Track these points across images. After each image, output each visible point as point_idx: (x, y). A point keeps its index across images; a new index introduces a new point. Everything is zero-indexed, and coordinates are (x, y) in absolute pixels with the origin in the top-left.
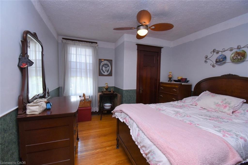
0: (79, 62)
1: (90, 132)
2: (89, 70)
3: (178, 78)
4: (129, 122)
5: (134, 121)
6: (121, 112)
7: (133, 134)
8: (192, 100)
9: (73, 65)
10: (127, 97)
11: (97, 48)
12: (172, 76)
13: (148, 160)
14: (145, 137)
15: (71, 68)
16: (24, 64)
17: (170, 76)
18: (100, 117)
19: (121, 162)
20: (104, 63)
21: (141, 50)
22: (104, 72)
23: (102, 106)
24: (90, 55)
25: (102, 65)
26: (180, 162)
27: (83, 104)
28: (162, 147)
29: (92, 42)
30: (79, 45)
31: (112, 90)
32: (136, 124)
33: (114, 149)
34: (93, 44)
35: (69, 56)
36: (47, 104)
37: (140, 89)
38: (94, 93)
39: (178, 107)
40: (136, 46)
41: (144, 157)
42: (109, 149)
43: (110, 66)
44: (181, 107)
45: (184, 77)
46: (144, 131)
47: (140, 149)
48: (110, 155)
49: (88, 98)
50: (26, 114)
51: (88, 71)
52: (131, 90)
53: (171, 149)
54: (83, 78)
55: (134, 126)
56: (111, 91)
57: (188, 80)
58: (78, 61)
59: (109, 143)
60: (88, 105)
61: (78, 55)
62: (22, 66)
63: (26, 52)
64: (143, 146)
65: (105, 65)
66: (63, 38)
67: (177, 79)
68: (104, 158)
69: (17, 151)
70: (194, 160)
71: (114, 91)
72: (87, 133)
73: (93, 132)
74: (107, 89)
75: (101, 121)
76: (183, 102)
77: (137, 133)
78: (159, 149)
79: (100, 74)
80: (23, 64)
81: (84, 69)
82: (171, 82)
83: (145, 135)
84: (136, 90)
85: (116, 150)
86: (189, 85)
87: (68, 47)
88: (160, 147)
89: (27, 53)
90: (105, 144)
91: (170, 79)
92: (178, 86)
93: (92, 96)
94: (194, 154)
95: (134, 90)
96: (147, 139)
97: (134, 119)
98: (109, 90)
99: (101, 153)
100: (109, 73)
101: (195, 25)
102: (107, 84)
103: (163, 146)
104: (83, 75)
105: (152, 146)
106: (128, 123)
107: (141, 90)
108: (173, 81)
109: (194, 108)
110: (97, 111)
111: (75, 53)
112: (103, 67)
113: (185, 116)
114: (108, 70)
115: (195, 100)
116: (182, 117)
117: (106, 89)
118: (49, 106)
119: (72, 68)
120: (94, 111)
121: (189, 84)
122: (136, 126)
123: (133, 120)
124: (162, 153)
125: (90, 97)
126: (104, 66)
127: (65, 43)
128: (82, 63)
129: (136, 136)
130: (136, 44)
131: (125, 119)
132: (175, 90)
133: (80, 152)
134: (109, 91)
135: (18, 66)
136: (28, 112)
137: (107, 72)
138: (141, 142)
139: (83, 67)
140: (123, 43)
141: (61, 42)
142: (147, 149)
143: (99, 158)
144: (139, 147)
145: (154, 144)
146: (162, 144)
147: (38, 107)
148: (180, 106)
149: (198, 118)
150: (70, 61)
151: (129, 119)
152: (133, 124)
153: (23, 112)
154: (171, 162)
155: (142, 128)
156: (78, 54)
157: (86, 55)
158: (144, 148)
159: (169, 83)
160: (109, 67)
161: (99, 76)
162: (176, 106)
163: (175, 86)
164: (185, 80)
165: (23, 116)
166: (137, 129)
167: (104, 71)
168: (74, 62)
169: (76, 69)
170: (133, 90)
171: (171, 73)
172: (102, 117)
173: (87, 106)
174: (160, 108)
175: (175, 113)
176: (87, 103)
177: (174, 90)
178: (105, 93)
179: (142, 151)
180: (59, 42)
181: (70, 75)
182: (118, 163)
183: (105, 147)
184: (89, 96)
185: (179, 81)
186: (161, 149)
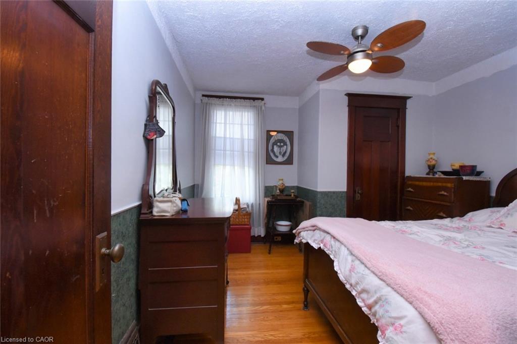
0: (230, 138)
1: (250, 272)
2: (248, 152)
3: (452, 166)
4: (332, 248)
5: (342, 243)
6: (314, 230)
7: (340, 269)
8: (490, 216)
9: (218, 145)
10: (326, 208)
11: (263, 108)
12: (436, 161)
13: (374, 318)
14: (367, 272)
15: (215, 150)
16: (152, 134)
17: (431, 162)
18: (268, 247)
19: (313, 336)
20: (276, 139)
21: (356, 107)
22: (277, 157)
23: (271, 226)
24: (249, 123)
25: (273, 143)
26: (447, 318)
27: (236, 218)
28: (406, 288)
29: (254, 99)
30: (230, 105)
31: (293, 192)
32: (348, 249)
33: (299, 310)
34: (257, 103)
35: (213, 126)
36: (183, 202)
37: (355, 191)
38: (256, 200)
39: (452, 230)
40: (347, 98)
41: (366, 313)
42: (286, 308)
43: (288, 143)
44: (459, 230)
45: (468, 163)
46: (365, 261)
47: (356, 298)
48: (290, 319)
49: (246, 206)
50: (152, 215)
51: (246, 154)
52: (334, 192)
53: (426, 293)
54: (236, 168)
55: (342, 253)
56: (291, 195)
57: (478, 169)
58: (228, 136)
59: (288, 298)
60: (245, 221)
61: (228, 125)
62: (149, 137)
63: (154, 115)
64: (364, 291)
65: (279, 142)
66: (203, 96)
67: (449, 169)
68: (279, 323)
69: (135, 277)
70: (483, 318)
71: (296, 194)
72: (244, 274)
73: (256, 273)
74: (282, 191)
75: (269, 255)
76: (466, 221)
77: (348, 267)
78: (398, 293)
79: (270, 161)
80: (150, 134)
81: (238, 151)
82: (434, 175)
83: (366, 269)
84: (347, 192)
85: (302, 313)
86: (483, 181)
87: (212, 111)
88: (400, 289)
89: (155, 117)
90: (280, 298)
91: (432, 169)
92: (453, 184)
93: (252, 205)
94: (481, 306)
95: (341, 192)
96: (372, 275)
97: (341, 239)
98: (285, 193)
99: (272, 312)
100: (286, 158)
101: (489, 39)
102: (282, 180)
103: (407, 286)
104: (236, 162)
105: (383, 289)
106: (329, 250)
107: (358, 193)
108: (440, 173)
109: (494, 232)
110: (262, 236)
111: (223, 122)
112: (275, 146)
113: (468, 246)
114: (286, 152)
115: (498, 215)
116: (460, 247)
117: (279, 190)
118: (185, 206)
119: (217, 148)
120: (256, 236)
121: (482, 179)
122: (346, 252)
123: (339, 241)
124: (406, 300)
125: (248, 206)
126: (276, 144)
127: (207, 103)
128: (235, 138)
129: (347, 273)
130: (346, 95)
131: (322, 241)
132: (445, 194)
133: (232, 305)
134: (287, 195)
135: (144, 136)
136: (156, 212)
137: (283, 155)
138: (357, 284)
139: (237, 146)
140: (318, 93)
141: (200, 102)
142: (372, 296)
143: (266, 321)
144: (354, 293)
145: (387, 284)
146: (406, 284)
147: (169, 204)
148: (458, 228)
149: (505, 252)
150: (214, 135)
151: (330, 241)
152: (339, 249)
153: (148, 210)
154: (426, 316)
155: (359, 254)
156: (228, 122)
157: (242, 124)
158: (364, 296)
159: (430, 178)
160: (286, 145)
161: (267, 163)
162: (446, 228)
163: (444, 184)
164: (473, 170)
165: (149, 217)
166: (350, 258)
167: (277, 154)
168: (221, 137)
169: (224, 150)
170: (338, 192)
171: (434, 154)
172: (272, 247)
173: (243, 223)
174: (404, 228)
175: (442, 239)
176: (243, 217)
177: (443, 193)
178: (279, 198)
179: (360, 302)
180: (196, 102)
181: (213, 163)
182: (306, 336)
183: (280, 303)
184: (247, 203)
185: (455, 172)
186: (403, 293)
